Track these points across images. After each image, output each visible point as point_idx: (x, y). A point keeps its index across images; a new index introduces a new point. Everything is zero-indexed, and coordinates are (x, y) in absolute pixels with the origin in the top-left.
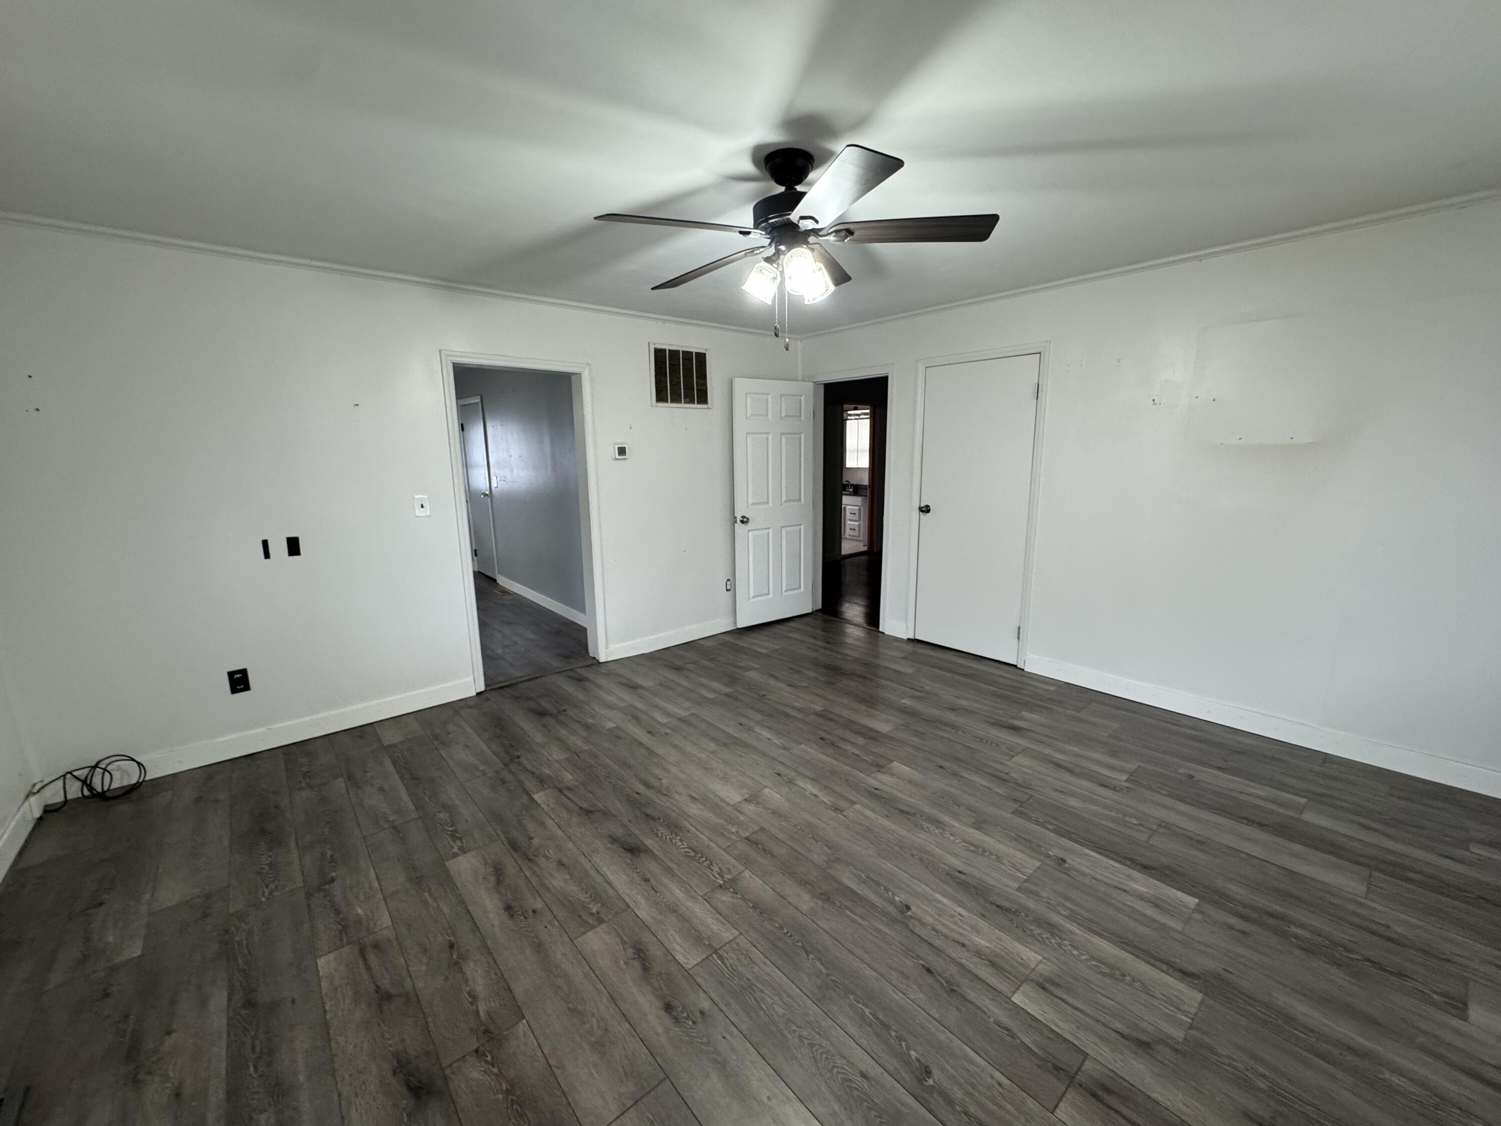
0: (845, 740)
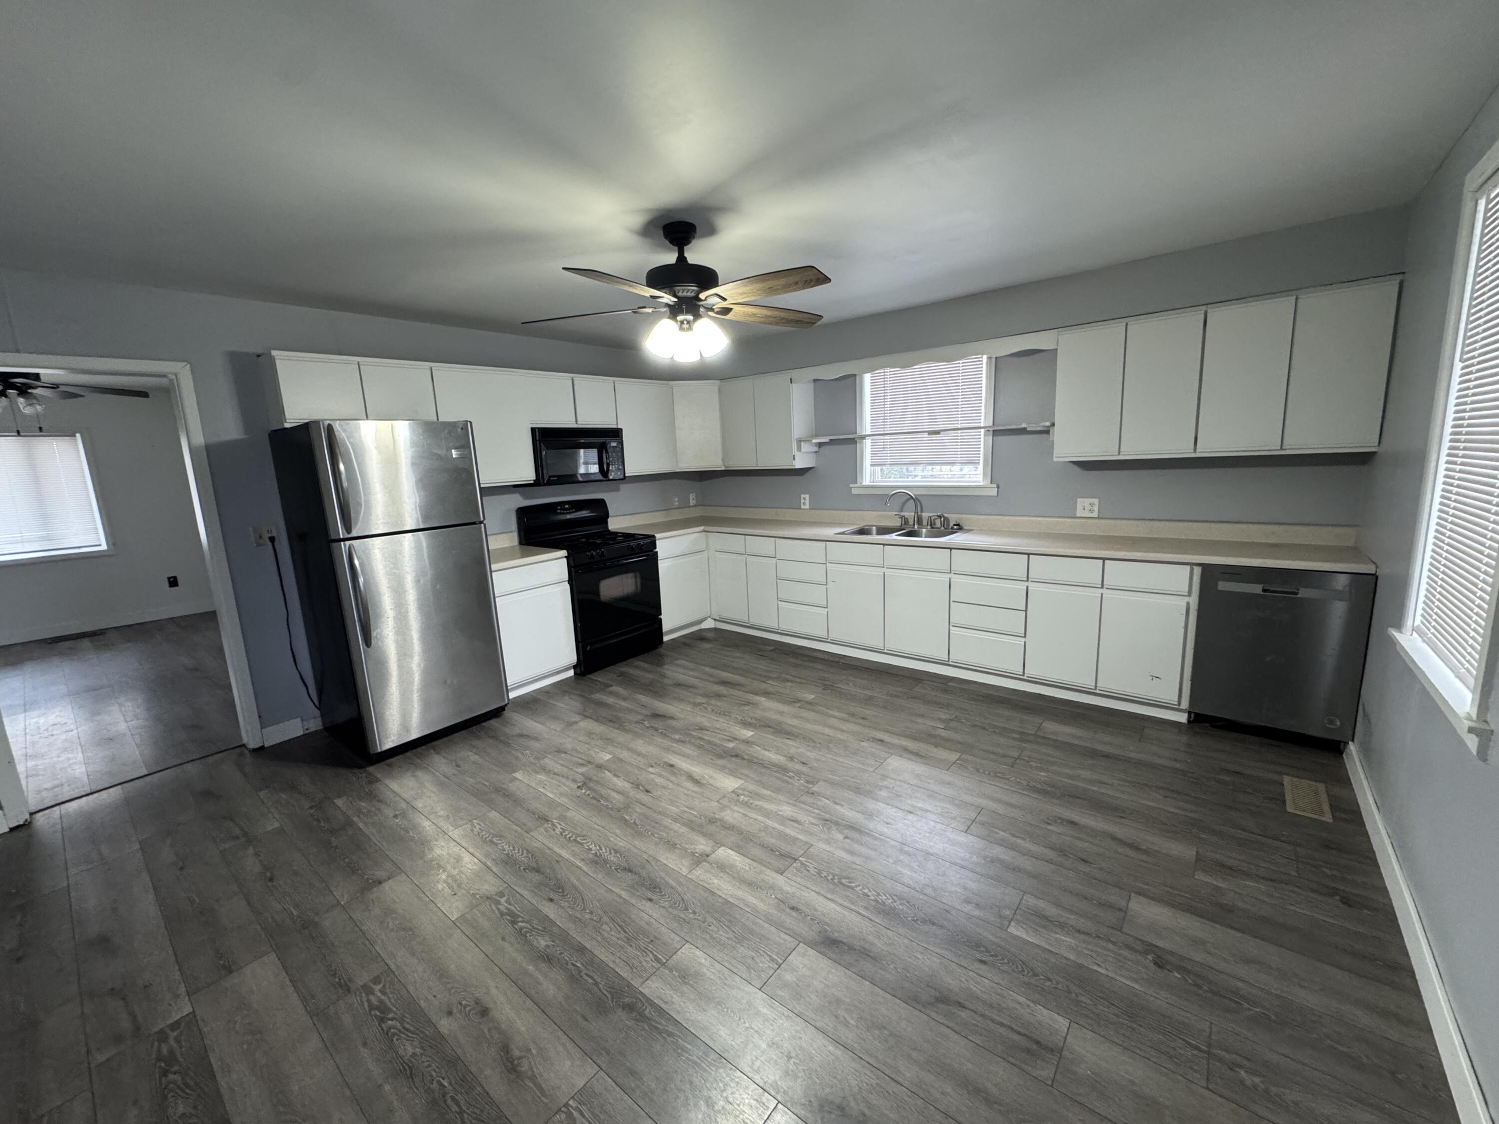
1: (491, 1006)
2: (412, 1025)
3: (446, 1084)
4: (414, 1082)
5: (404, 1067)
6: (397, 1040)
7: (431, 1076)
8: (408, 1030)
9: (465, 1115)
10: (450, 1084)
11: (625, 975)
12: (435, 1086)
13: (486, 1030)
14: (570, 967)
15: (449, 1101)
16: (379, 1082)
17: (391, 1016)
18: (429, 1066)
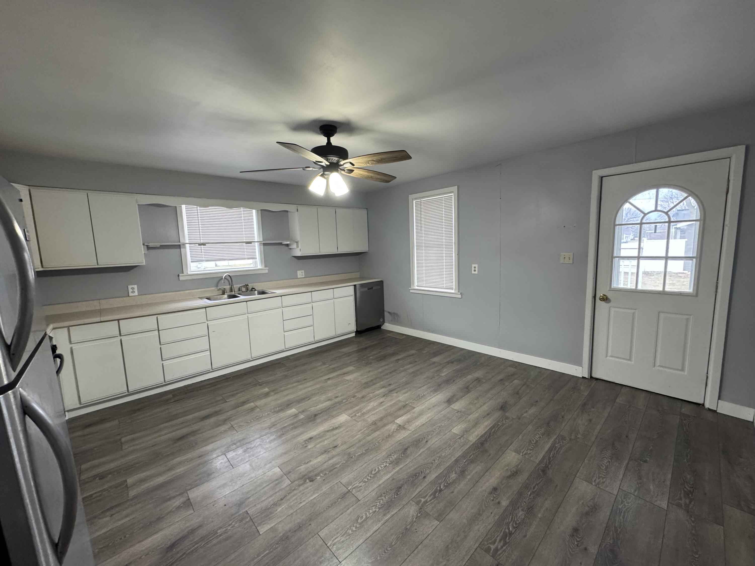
1: (492, 488)
2: (509, 517)
3: (529, 493)
4: (534, 505)
5: (529, 512)
6: (518, 521)
7: (528, 499)
8: (512, 518)
9: (538, 483)
10: (528, 492)
11: (468, 447)
12: (531, 497)
13: (503, 486)
14: (466, 463)
15: (535, 489)
16: (539, 519)
17: (507, 531)
18: (525, 502)
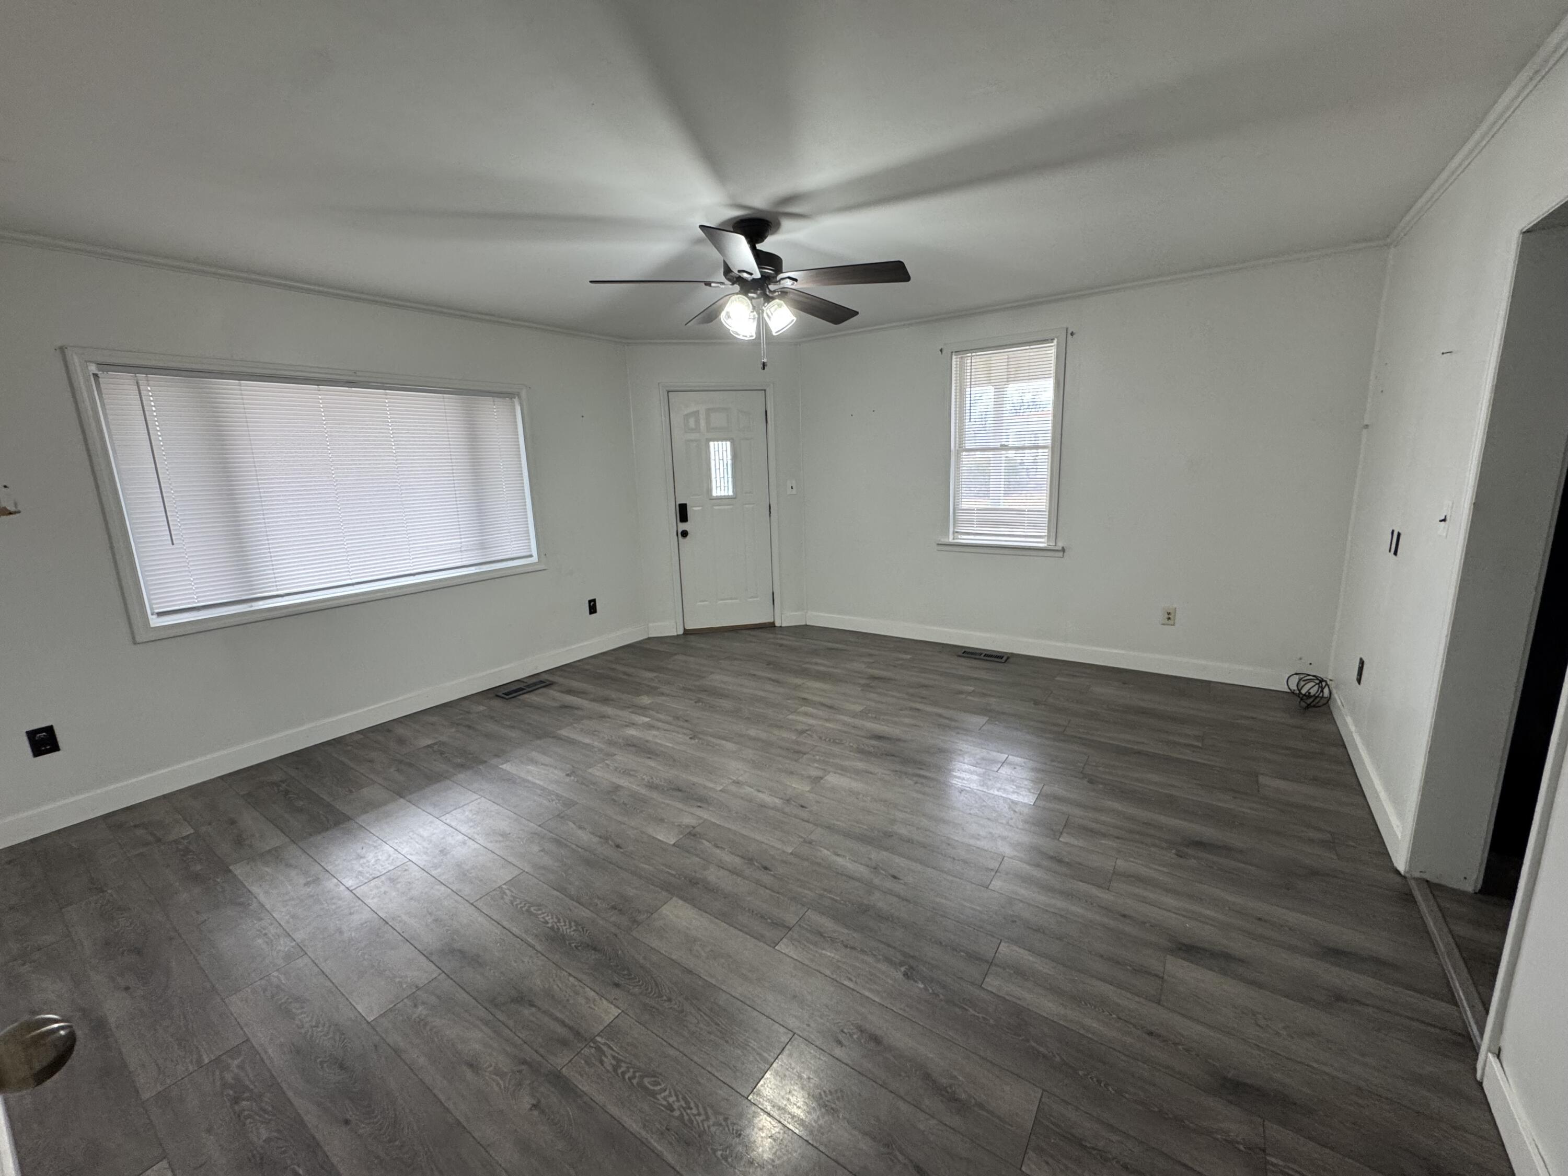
0: (734, 872)
